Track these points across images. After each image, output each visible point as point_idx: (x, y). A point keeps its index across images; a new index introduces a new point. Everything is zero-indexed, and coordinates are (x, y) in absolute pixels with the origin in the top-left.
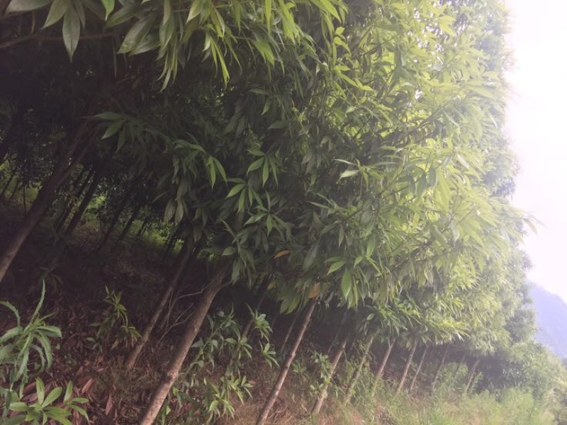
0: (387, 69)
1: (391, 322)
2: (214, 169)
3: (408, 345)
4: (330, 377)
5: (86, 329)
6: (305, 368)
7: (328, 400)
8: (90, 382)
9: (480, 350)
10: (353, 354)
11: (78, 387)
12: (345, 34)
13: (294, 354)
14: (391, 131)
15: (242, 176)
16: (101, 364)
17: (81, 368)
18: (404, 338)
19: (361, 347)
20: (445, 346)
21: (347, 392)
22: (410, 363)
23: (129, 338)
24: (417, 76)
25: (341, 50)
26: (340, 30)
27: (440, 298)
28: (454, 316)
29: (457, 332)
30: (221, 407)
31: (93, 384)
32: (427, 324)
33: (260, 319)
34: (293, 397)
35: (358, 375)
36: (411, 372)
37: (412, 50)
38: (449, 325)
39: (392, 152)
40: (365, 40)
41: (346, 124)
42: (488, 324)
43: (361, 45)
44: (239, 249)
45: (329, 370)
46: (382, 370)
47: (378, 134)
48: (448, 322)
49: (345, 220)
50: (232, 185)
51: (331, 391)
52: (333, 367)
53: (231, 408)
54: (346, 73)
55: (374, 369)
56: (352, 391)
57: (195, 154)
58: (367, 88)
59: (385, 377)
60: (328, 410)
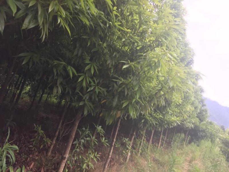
0: (136, 22)
1: (152, 121)
2: (71, 70)
3: (160, 129)
4: (131, 147)
5: (29, 142)
6: (120, 145)
7: (131, 156)
8: (33, 164)
9: (188, 127)
10: (139, 136)
11: (28, 166)
12: (117, 9)
13: (115, 140)
14: (141, 47)
15: (83, 72)
16: (37, 155)
17: (29, 159)
18: (158, 127)
19: (142, 133)
20: (174, 127)
21: (138, 151)
22: (162, 136)
23: (47, 143)
24: (148, 23)
25: (116, 16)
26: (115, 8)
27: (170, 109)
28: (176, 116)
29: (178, 122)
30: (88, 166)
31: (35, 164)
32: (166, 120)
33: (99, 128)
34: (117, 157)
35: (142, 144)
36: (163, 139)
37: (145, 13)
38: (174, 119)
39: (142, 55)
40: (126, 11)
41: (122, 46)
42: (190, 116)
43: (124, 13)
44: (86, 102)
45: (130, 144)
46: (151, 140)
47: (136, 48)
48: (174, 118)
49: (127, 85)
50: (80, 76)
51: (132, 152)
52: (131, 143)
53: (92, 165)
54: (120, 25)
55: (148, 141)
56: (140, 151)
57: (62, 66)
58: (129, 30)
59: (153, 143)
60: (131, 160)
